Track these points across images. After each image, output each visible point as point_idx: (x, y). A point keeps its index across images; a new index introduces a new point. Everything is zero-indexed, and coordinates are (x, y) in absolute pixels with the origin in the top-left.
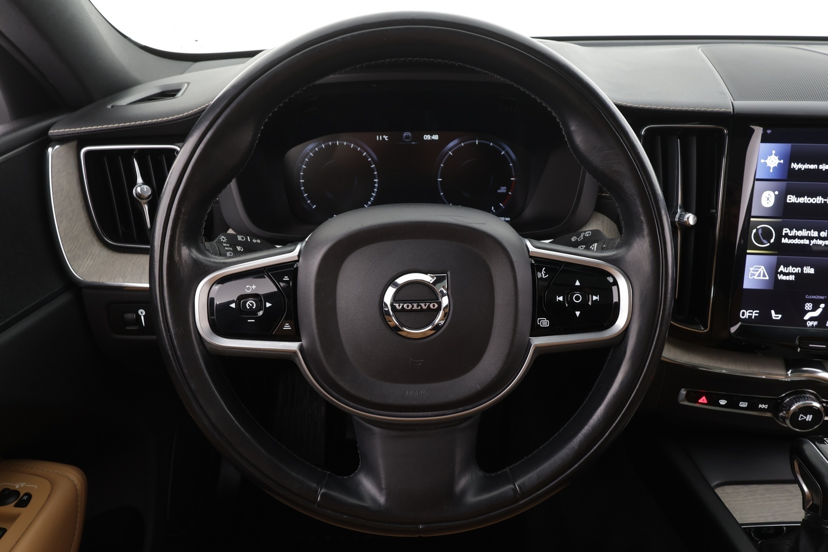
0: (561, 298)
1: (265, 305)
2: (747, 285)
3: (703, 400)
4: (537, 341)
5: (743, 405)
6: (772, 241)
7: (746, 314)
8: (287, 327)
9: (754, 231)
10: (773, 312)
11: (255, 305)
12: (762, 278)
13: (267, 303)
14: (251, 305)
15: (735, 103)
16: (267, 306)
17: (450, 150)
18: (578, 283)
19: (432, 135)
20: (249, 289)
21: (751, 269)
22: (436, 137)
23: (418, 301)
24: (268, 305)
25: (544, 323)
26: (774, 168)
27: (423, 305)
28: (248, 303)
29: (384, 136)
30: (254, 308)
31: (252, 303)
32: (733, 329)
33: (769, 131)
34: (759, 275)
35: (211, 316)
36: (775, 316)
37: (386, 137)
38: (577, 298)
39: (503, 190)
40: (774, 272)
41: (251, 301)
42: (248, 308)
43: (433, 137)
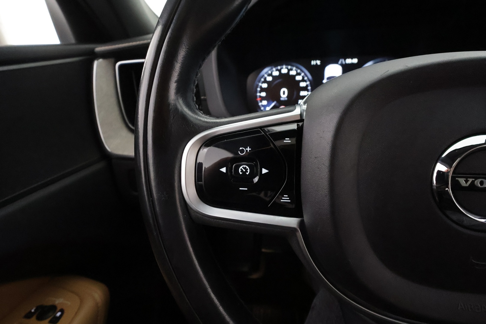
1: (261, 171)
8: (285, 199)
11: (249, 171)
13: (263, 170)
14: (244, 170)
16: (263, 173)
20: (242, 151)
24: (264, 171)
28: (241, 167)
30: (247, 173)
31: (245, 168)
35: (198, 181)
41: (244, 166)
42: (241, 173)
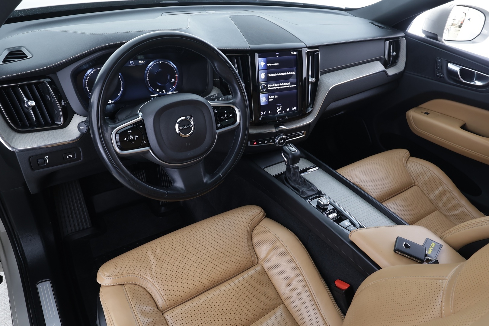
0: (222, 117)
2: (262, 104)
3: (255, 143)
4: (218, 131)
5: (266, 142)
6: (266, 89)
7: (263, 113)
8: (145, 142)
9: (261, 87)
10: (269, 111)
12: (265, 101)
15: (250, 45)
17: (150, 67)
18: (225, 112)
21: (262, 99)
23: (186, 125)
25: (219, 125)
26: (263, 66)
27: (188, 126)
32: (260, 119)
33: (260, 54)
34: (264, 101)
35: (118, 145)
36: (270, 112)
38: (226, 116)
39: (173, 80)
40: (268, 99)
41: (131, 136)
43: (143, 62)
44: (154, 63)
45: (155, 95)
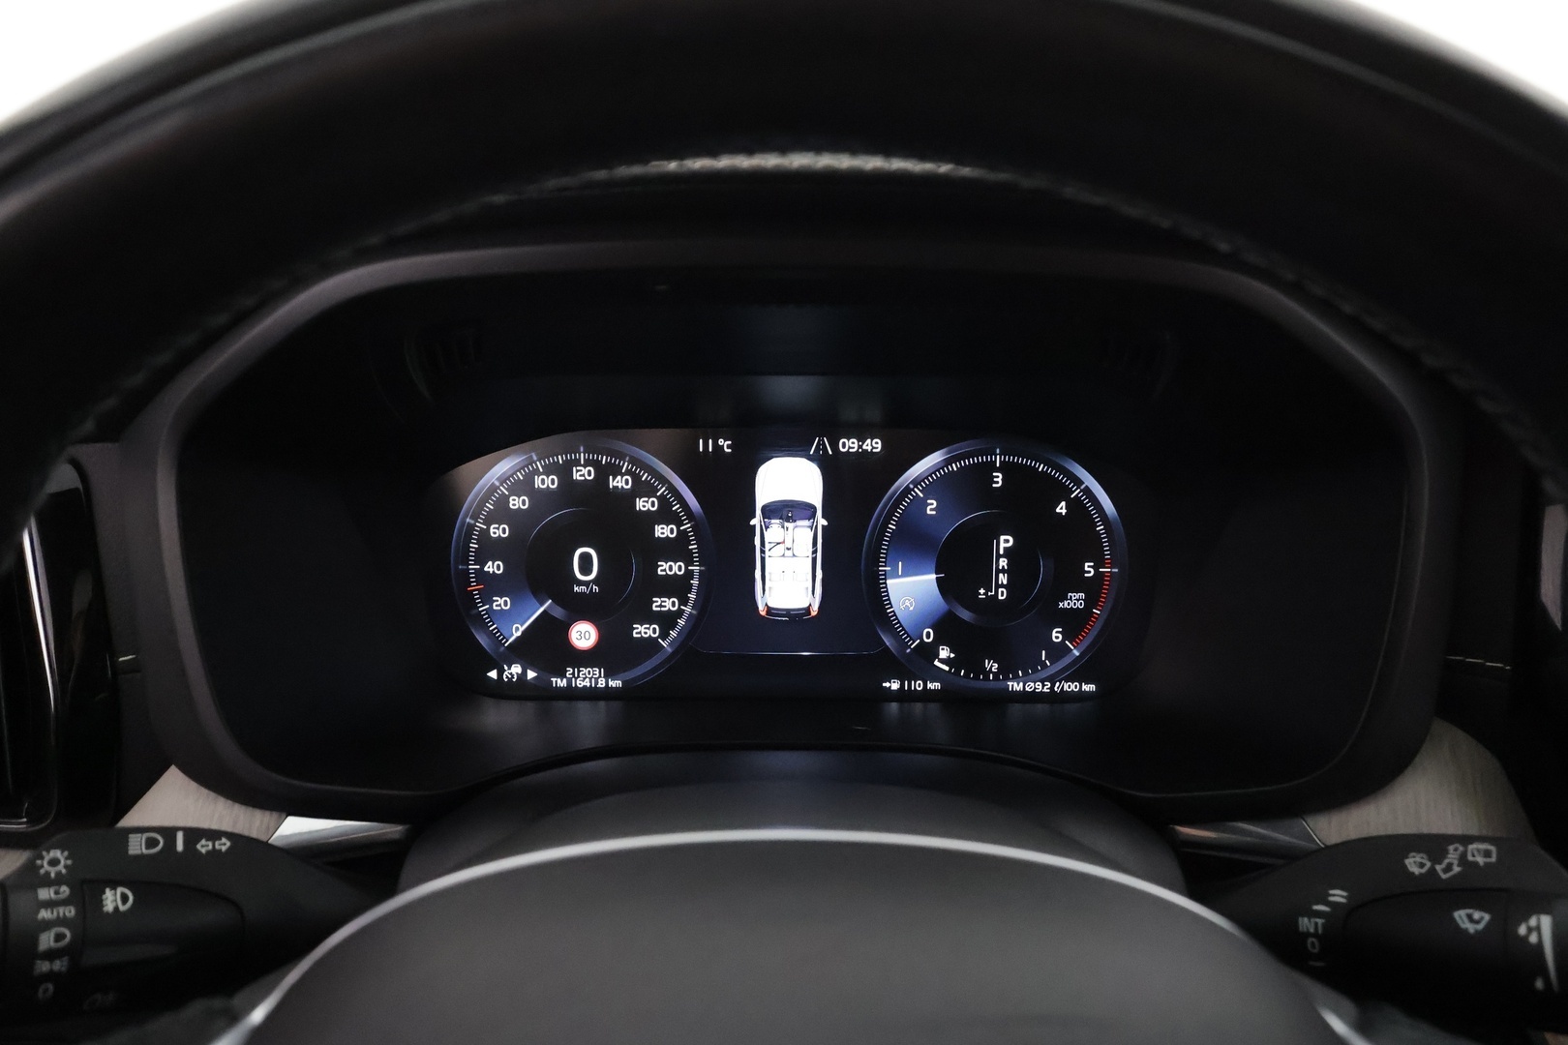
17: (916, 482)
19: (862, 440)
22: (874, 445)
29: (721, 442)
37: (725, 444)
39: (1075, 601)
43: (868, 445)
44: (948, 462)
45: (918, 685)
